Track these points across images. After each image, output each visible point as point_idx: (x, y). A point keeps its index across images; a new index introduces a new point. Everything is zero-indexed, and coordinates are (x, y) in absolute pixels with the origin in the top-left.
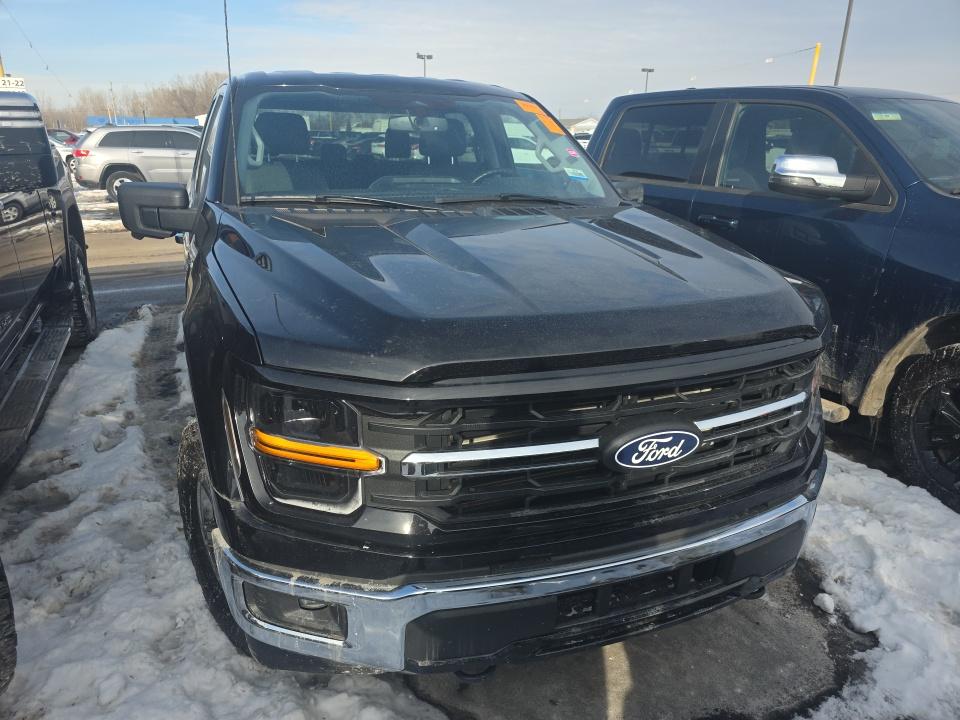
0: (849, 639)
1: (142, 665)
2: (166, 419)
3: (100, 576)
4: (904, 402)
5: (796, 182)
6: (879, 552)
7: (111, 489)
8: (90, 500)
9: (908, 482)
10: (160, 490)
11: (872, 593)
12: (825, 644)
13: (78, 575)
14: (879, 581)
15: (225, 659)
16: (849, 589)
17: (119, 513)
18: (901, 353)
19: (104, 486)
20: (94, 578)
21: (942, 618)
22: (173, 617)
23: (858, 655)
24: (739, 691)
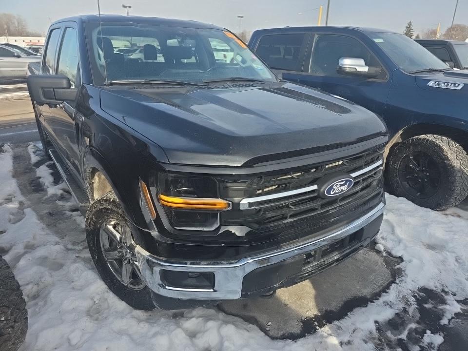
0: (392, 261)
1: (86, 323)
2: (43, 203)
3: (42, 285)
4: (394, 163)
5: (348, 70)
6: (395, 225)
7: (29, 242)
8: (19, 249)
9: (398, 196)
10: (57, 239)
11: (396, 241)
12: (384, 264)
13: (30, 286)
14: (398, 237)
15: (129, 313)
16: (387, 241)
17: (40, 252)
18: (392, 143)
19: (25, 241)
20: (38, 287)
21: (423, 247)
22: (92, 299)
23: (397, 266)
24: (358, 287)
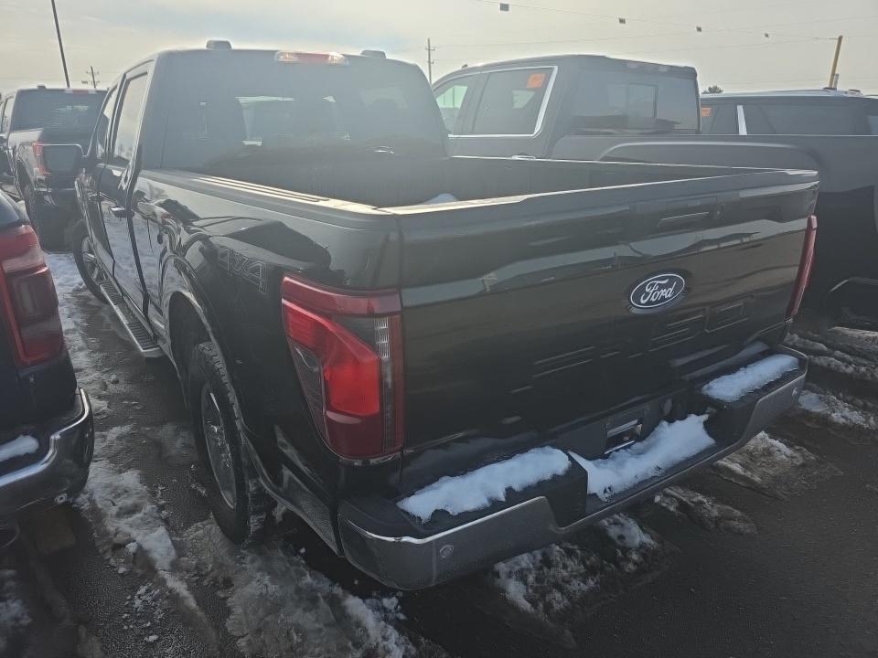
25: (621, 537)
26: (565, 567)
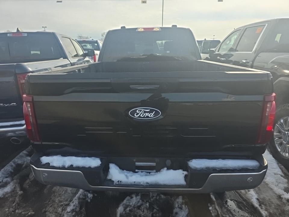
25: (176, 213)
26: (143, 211)
